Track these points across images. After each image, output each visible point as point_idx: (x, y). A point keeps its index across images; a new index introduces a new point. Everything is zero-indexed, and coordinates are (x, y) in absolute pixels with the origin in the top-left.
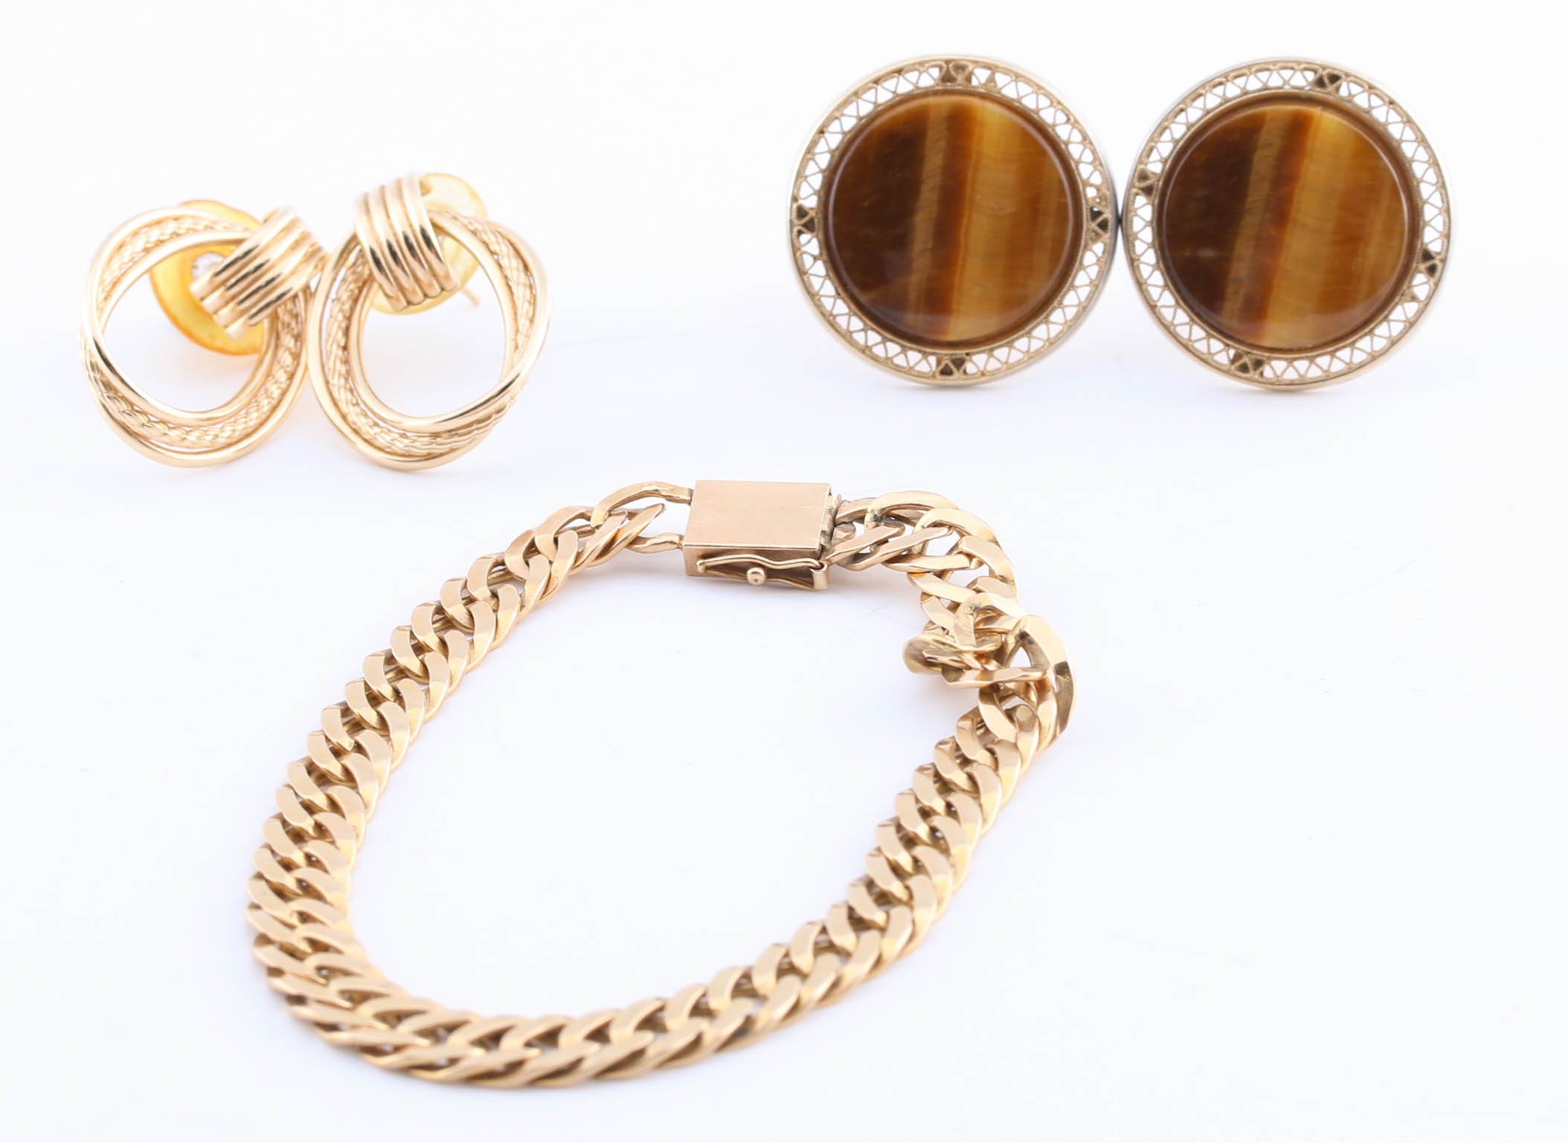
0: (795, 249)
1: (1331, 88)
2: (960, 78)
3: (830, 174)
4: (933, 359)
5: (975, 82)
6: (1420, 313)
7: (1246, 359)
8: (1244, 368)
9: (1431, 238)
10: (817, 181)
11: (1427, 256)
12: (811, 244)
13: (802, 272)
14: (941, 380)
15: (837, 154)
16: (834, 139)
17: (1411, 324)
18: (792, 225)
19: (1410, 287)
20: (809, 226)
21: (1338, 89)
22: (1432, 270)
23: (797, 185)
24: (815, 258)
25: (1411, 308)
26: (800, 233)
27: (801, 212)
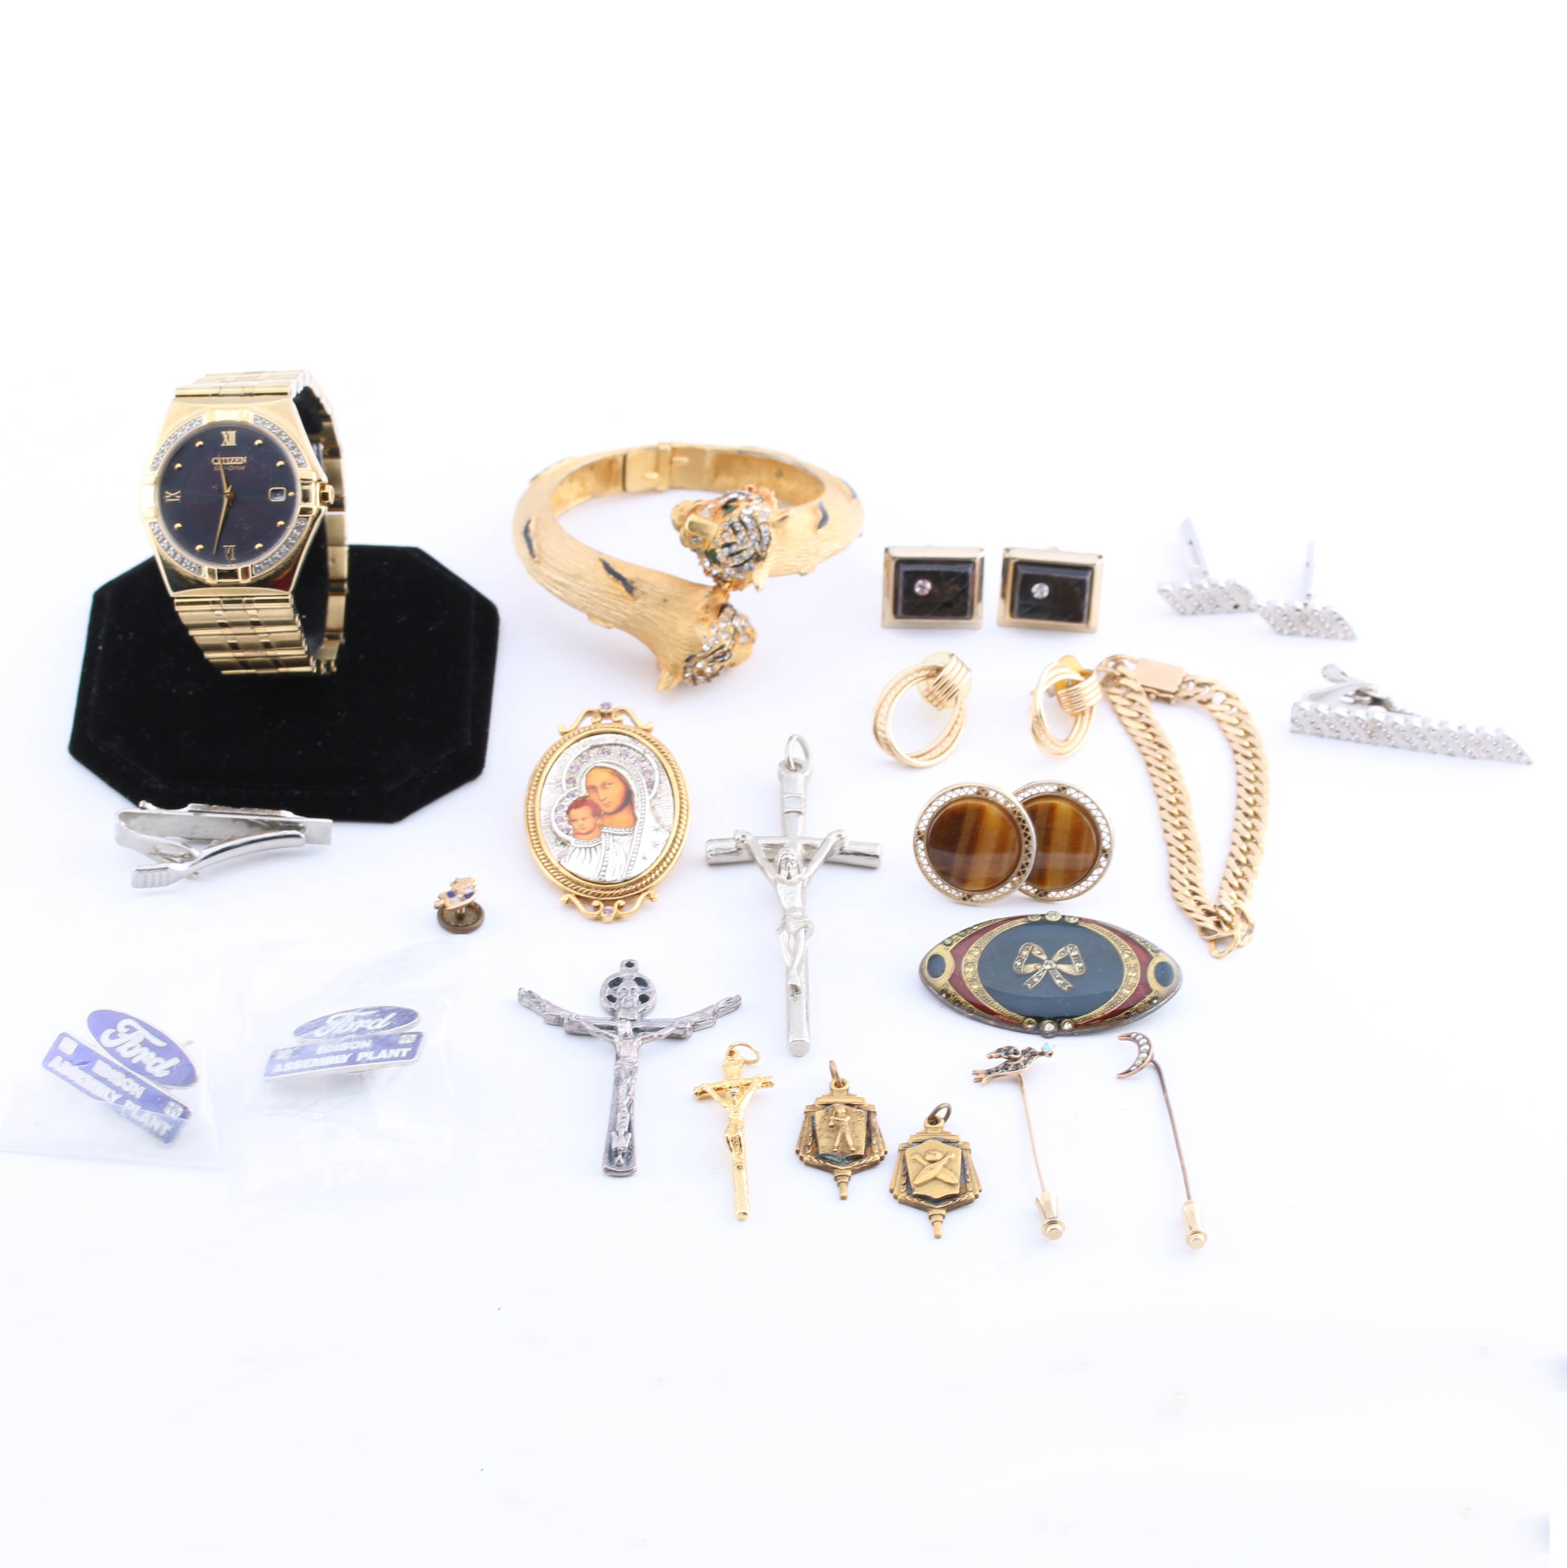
0: (915, 846)
1: (1063, 792)
2: (984, 794)
3: (932, 820)
4: (961, 894)
5: (989, 796)
6: (1104, 872)
7: (1041, 892)
8: (1041, 895)
9: (1105, 844)
10: (926, 822)
11: (1104, 851)
12: (922, 845)
13: (917, 855)
14: (962, 901)
15: (935, 814)
16: (934, 809)
17: (1100, 876)
18: (915, 838)
19: (1099, 862)
20: (921, 838)
21: (1066, 792)
22: (1106, 856)
23: (919, 823)
24: (922, 850)
25: (1100, 870)
26: (917, 840)
27: (919, 833)
